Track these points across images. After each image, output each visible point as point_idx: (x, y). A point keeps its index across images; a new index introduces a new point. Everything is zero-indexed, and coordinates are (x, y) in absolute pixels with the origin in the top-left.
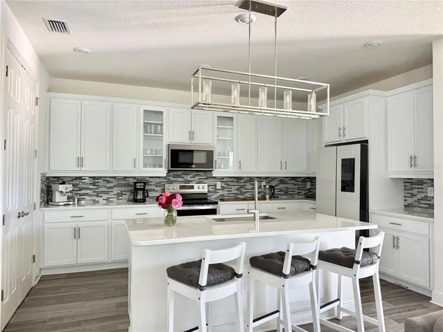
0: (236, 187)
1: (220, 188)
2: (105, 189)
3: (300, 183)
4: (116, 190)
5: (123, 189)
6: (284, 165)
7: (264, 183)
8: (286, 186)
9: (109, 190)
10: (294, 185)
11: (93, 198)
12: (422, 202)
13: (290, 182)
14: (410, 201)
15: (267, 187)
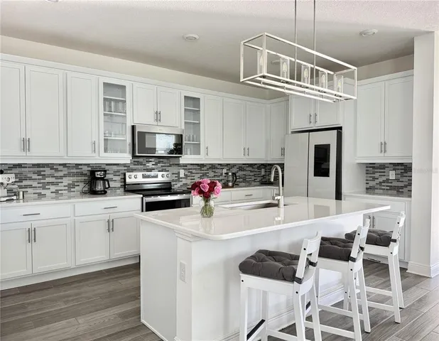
0: (199, 175)
1: (183, 176)
2: (52, 180)
3: (256, 170)
4: (66, 181)
5: (75, 179)
6: (247, 151)
7: (225, 171)
8: (244, 173)
9: (59, 181)
10: (251, 171)
11: (38, 191)
12: (383, 184)
13: (248, 169)
14: (372, 184)
15: (230, 174)
